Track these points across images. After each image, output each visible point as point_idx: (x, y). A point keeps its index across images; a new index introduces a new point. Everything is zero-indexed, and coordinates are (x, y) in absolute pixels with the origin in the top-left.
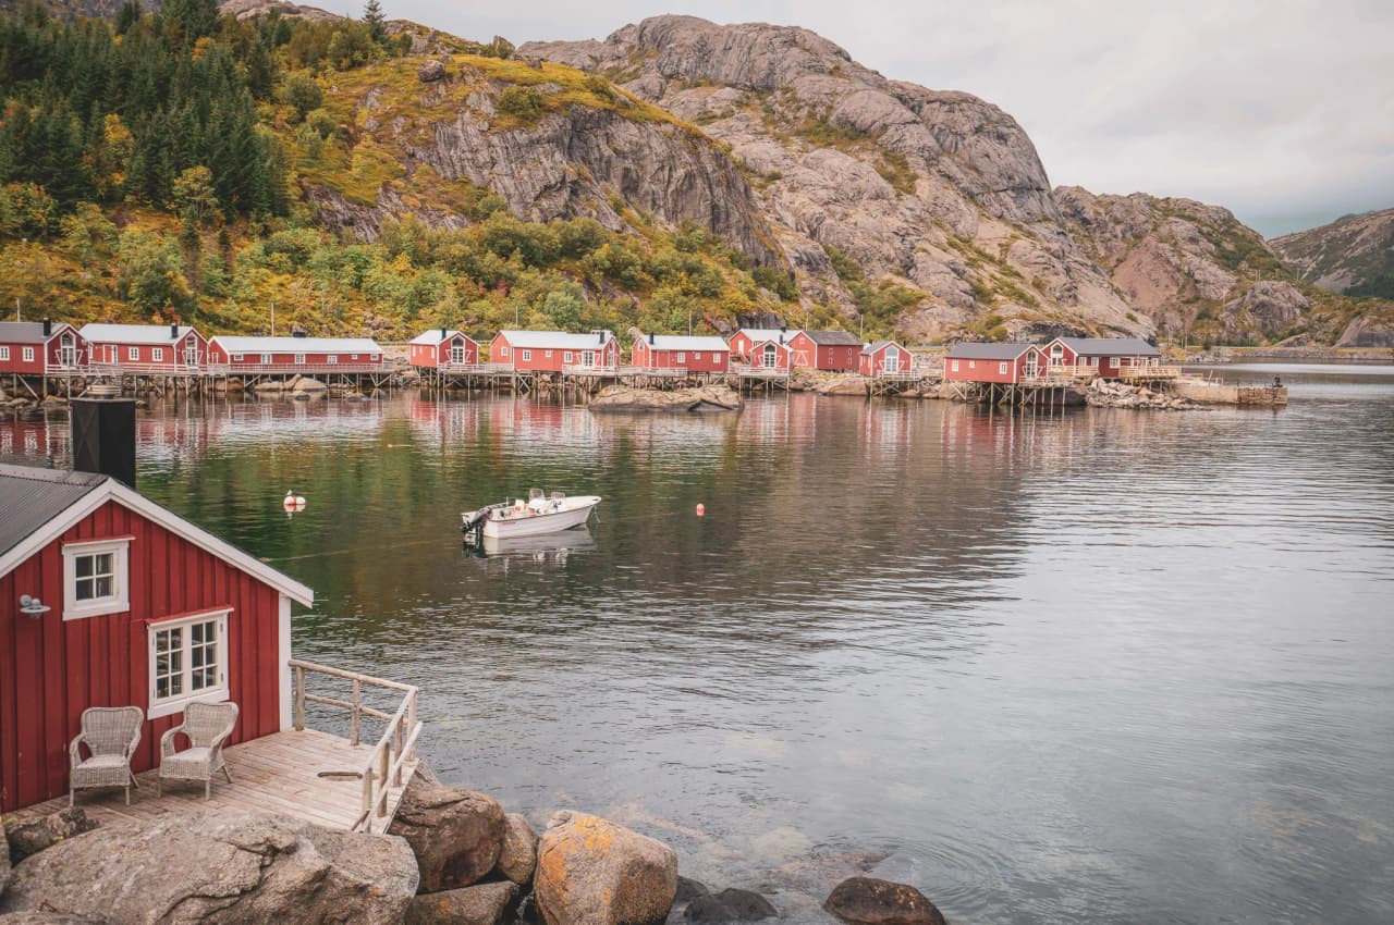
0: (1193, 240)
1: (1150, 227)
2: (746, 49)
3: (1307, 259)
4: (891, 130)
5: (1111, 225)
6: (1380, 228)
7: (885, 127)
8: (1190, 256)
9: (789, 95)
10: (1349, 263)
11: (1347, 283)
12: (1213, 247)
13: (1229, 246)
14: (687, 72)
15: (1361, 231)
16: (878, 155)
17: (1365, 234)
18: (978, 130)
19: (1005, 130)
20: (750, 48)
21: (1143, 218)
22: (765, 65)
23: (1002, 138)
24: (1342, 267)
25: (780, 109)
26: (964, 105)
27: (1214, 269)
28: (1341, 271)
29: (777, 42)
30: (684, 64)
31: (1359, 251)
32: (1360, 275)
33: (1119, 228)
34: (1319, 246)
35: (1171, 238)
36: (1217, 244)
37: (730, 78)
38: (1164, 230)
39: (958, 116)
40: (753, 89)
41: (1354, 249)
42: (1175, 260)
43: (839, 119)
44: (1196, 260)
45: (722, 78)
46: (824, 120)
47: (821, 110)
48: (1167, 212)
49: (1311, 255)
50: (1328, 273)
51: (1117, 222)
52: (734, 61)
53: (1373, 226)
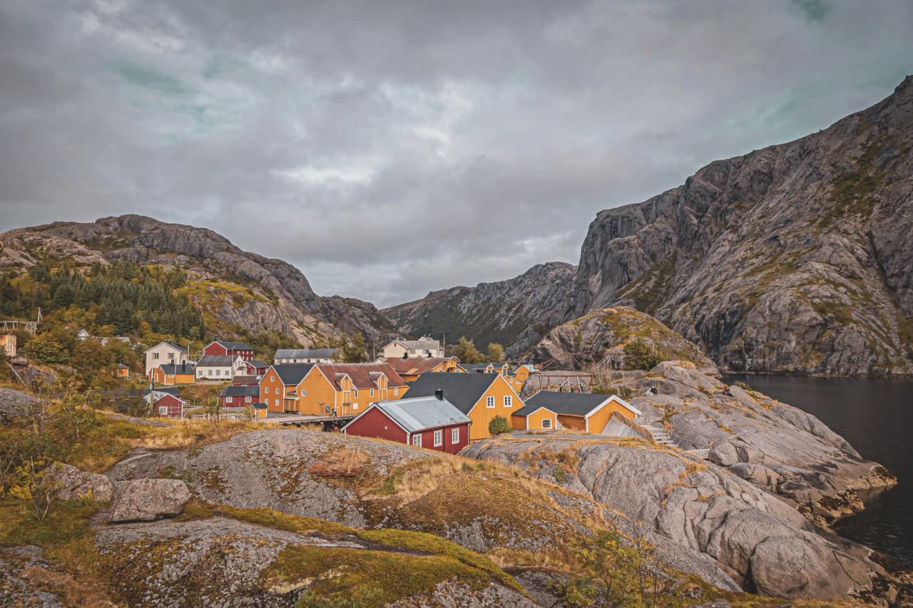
0: (362, 317)
1: (344, 311)
2: (186, 238)
3: (393, 320)
4: (264, 279)
5: (329, 310)
6: (420, 307)
7: (261, 278)
8: (362, 323)
9: (214, 261)
10: (410, 322)
11: (409, 330)
12: (369, 319)
13: (375, 319)
14: (157, 245)
15: (413, 309)
16: (261, 289)
17: (415, 309)
18: (289, 276)
19: (298, 276)
20: (188, 238)
21: (341, 307)
22: (197, 246)
23: (298, 279)
24: (407, 323)
25: (213, 267)
26: (282, 266)
27: (372, 328)
28: (407, 325)
29: (200, 236)
30: (155, 242)
31: (413, 317)
32: (414, 327)
33: (333, 312)
34: (397, 314)
35: (354, 316)
36: (371, 318)
37: (181, 250)
38: (350, 312)
39: (279, 270)
40: (193, 256)
41: (411, 316)
42: (357, 325)
43: (240, 273)
44: (365, 325)
45: (176, 250)
46: (233, 273)
47: (231, 269)
48: (350, 305)
49: (395, 318)
50: (402, 326)
51: (332, 309)
52: (181, 242)
53: (417, 306)
